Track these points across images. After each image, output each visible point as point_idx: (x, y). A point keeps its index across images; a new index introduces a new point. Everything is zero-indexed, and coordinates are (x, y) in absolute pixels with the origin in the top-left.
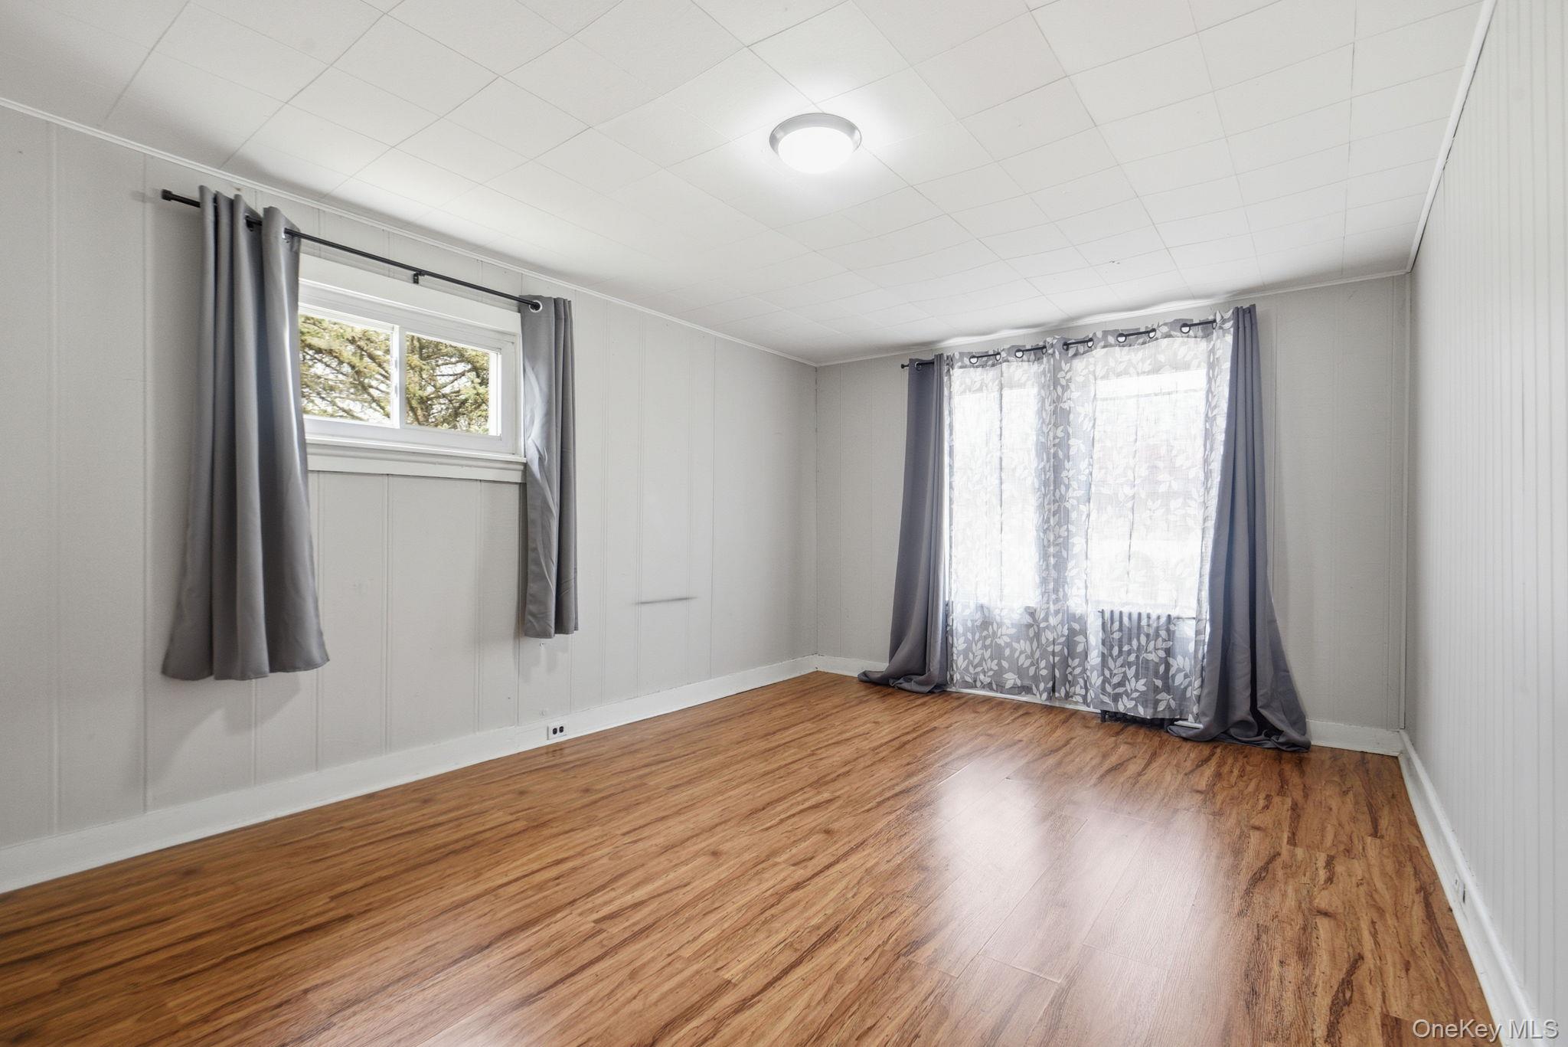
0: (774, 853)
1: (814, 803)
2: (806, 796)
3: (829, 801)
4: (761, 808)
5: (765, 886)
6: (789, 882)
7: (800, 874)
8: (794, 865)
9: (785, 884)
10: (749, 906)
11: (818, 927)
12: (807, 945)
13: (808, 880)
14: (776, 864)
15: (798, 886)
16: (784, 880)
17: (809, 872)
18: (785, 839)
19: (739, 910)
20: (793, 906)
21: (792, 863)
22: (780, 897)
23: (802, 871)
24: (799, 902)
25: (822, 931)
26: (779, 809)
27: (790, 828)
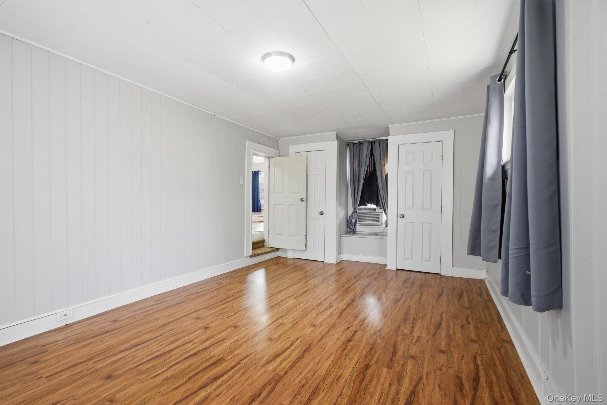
0: (292, 327)
1: (277, 359)
2: (282, 366)
3: (269, 362)
4: (306, 352)
5: (291, 316)
6: (284, 318)
7: (281, 321)
8: (283, 323)
9: (285, 317)
10: (295, 311)
11: (275, 309)
12: (277, 305)
13: (278, 319)
14: (290, 323)
15: (281, 317)
16: (286, 318)
17: (278, 322)
18: (289, 334)
19: (297, 310)
20: (282, 312)
21: (284, 324)
22: (286, 314)
23: (280, 322)
24: (280, 313)
25: (273, 308)
26: (296, 352)
27: (288, 340)
